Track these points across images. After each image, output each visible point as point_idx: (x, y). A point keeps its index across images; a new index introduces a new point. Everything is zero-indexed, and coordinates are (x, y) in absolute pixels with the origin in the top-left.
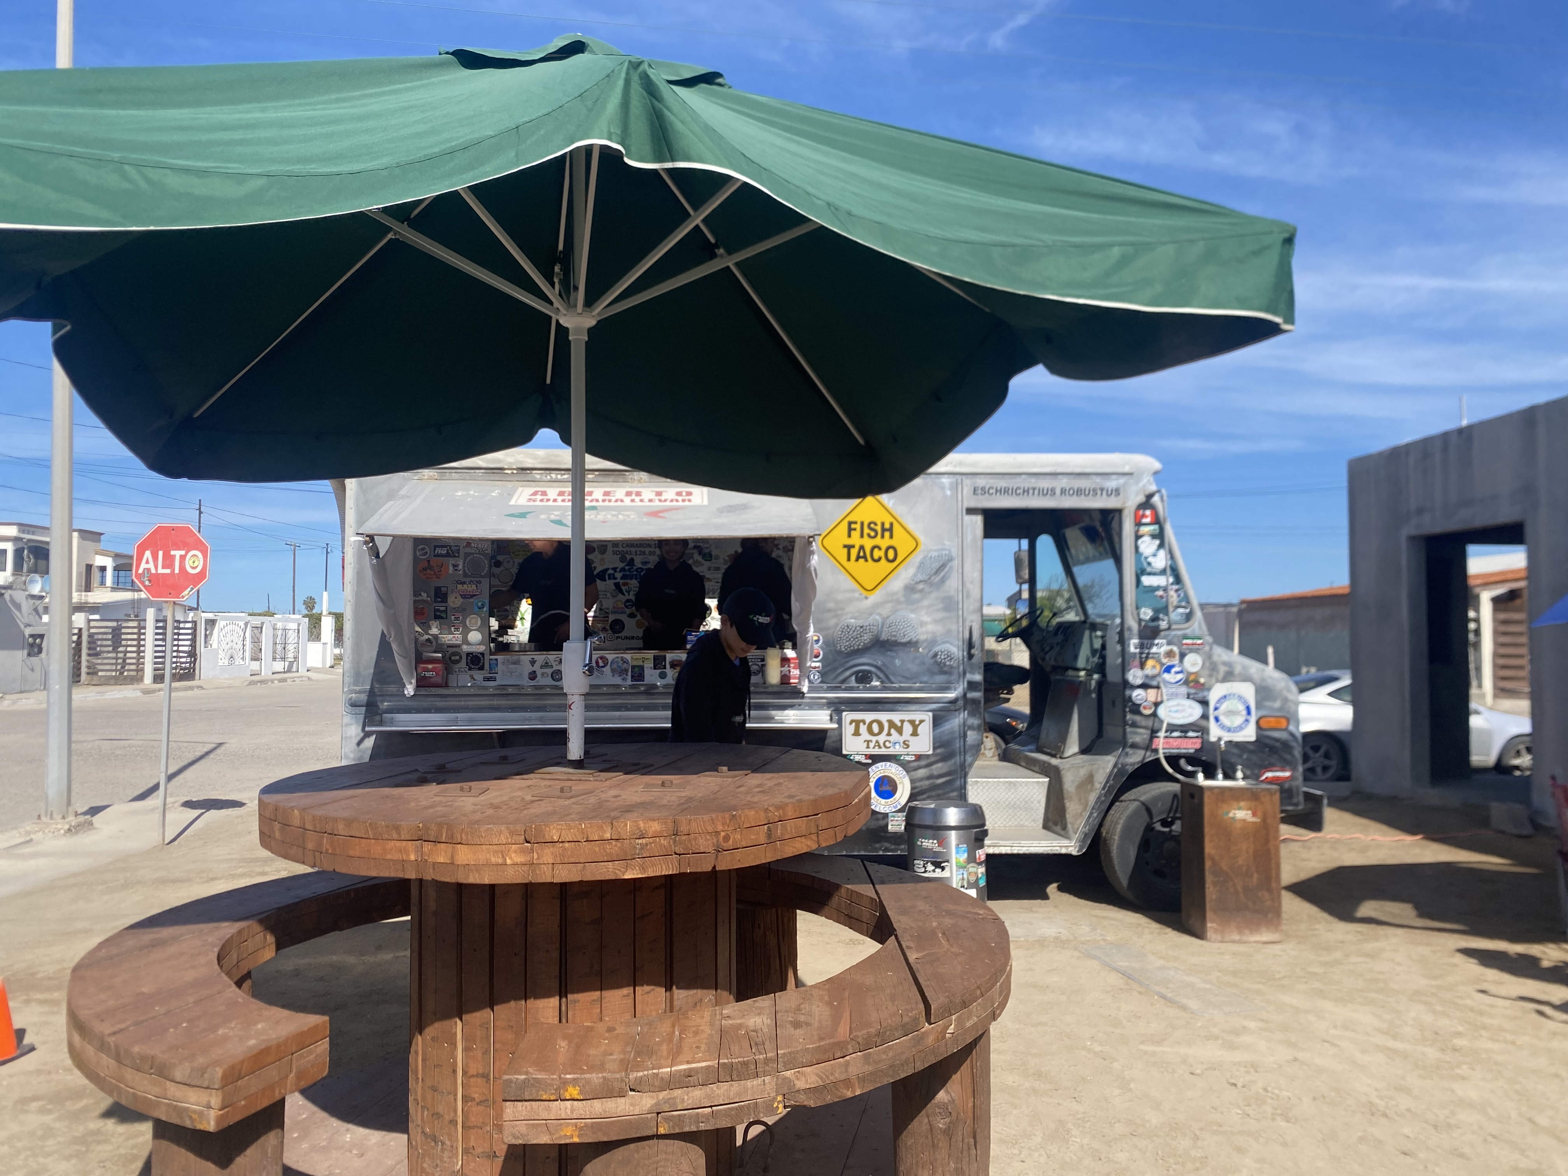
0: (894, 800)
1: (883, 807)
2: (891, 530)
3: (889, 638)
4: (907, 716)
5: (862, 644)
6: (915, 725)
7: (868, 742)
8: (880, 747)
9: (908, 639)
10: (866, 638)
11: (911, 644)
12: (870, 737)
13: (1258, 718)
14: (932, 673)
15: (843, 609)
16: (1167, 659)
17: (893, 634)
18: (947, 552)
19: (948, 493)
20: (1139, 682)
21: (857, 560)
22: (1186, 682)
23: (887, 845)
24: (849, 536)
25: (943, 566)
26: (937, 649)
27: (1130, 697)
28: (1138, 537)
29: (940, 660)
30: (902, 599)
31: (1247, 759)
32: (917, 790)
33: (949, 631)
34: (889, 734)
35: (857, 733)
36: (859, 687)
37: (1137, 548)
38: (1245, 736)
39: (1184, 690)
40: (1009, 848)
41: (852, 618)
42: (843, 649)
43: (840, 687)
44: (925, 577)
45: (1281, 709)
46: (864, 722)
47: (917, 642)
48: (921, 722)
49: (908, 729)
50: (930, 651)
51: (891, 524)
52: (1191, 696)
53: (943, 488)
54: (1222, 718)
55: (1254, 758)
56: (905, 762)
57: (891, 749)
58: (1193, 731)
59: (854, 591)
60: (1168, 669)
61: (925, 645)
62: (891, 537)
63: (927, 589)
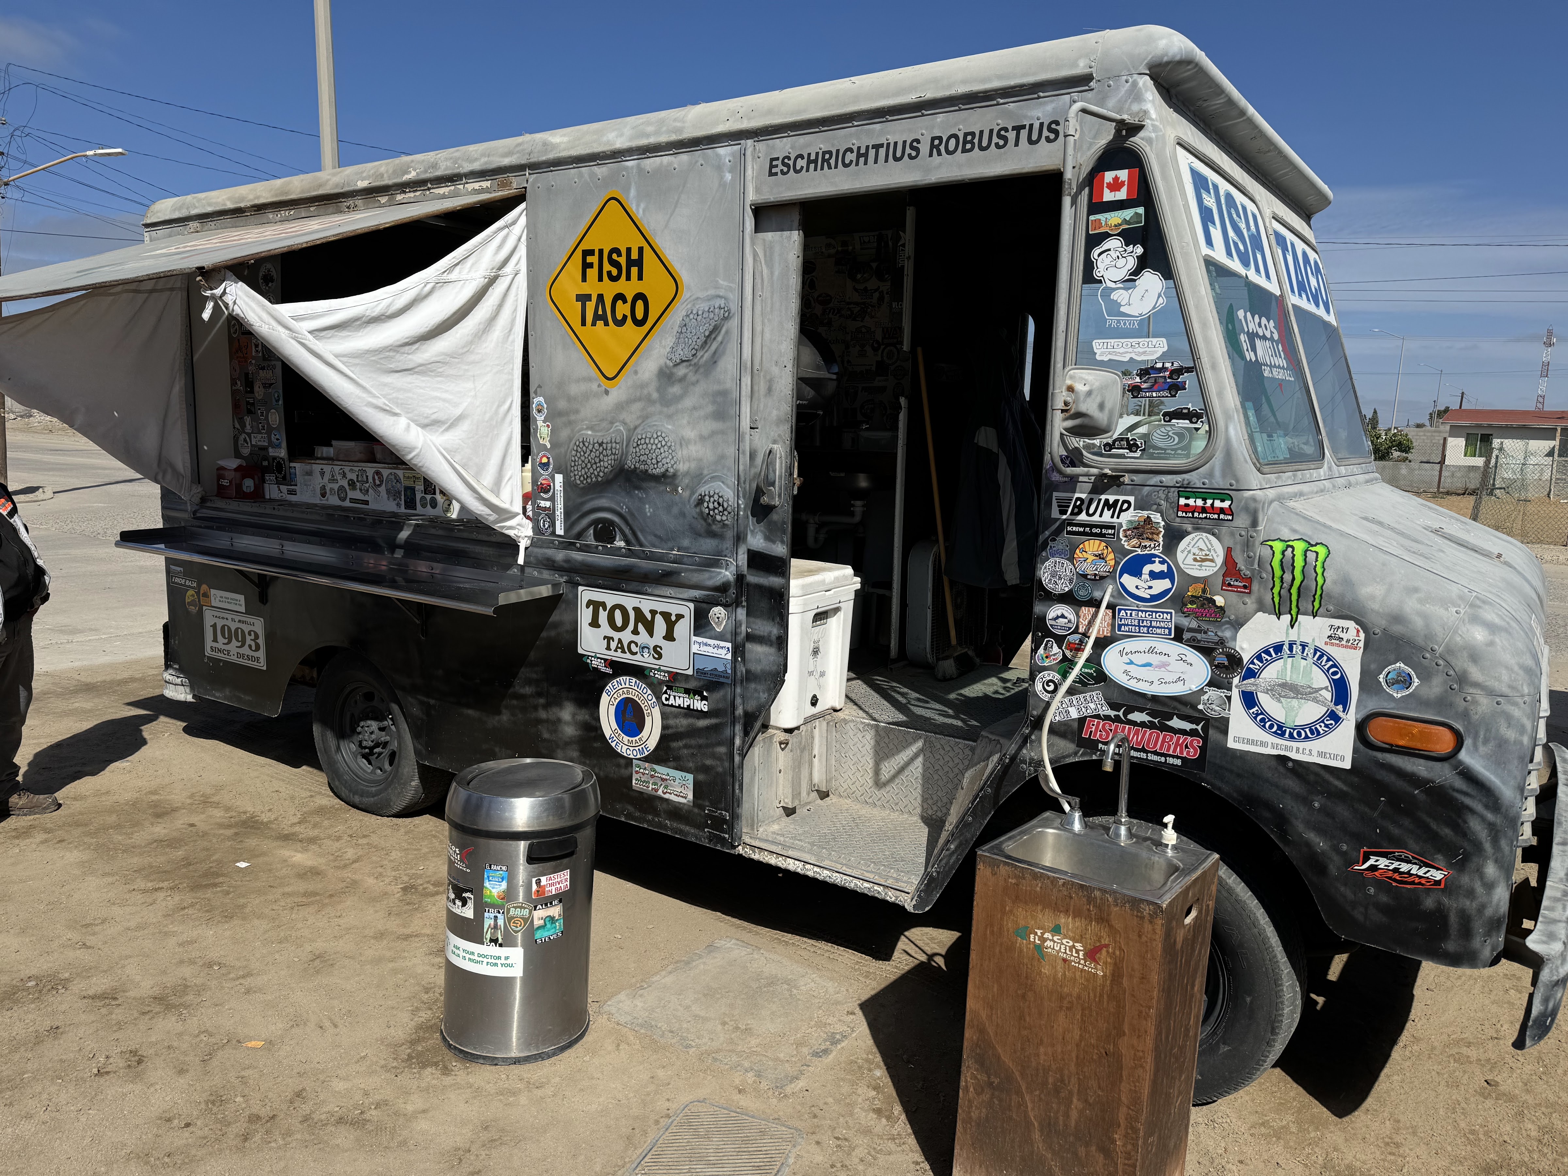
0: (640, 739)
1: (625, 747)
2: (639, 263)
3: (637, 465)
4: (661, 606)
5: (601, 474)
6: (671, 622)
7: (609, 639)
8: (623, 652)
9: (663, 470)
10: (606, 464)
11: (666, 479)
12: (611, 633)
13: (1360, 716)
14: (697, 534)
15: (577, 412)
16: (1135, 542)
17: (642, 458)
18: (722, 302)
19: (728, 177)
20: (1063, 587)
21: (594, 324)
22: (1179, 601)
23: (631, 809)
24: (584, 279)
25: (716, 329)
26: (702, 490)
27: (1042, 619)
28: (1094, 240)
29: (707, 511)
30: (655, 395)
31: (1322, 810)
32: (670, 731)
33: (722, 457)
34: (635, 632)
35: (595, 623)
36: (597, 547)
37: (1089, 266)
38: (1321, 754)
39: (1171, 618)
40: (801, 864)
41: (587, 429)
42: (578, 482)
43: (574, 544)
44: (686, 353)
45: (1442, 703)
46: (603, 605)
47: (674, 476)
48: (680, 617)
49: (660, 626)
50: (693, 493)
51: (641, 250)
52: (1186, 636)
53: (719, 168)
54: (1263, 699)
55: (1343, 812)
56: (655, 682)
57: (638, 657)
58: (1182, 717)
59: (590, 379)
60: (1134, 567)
61: (686, 481)
62: (640, 278)
63: (692, 377)
